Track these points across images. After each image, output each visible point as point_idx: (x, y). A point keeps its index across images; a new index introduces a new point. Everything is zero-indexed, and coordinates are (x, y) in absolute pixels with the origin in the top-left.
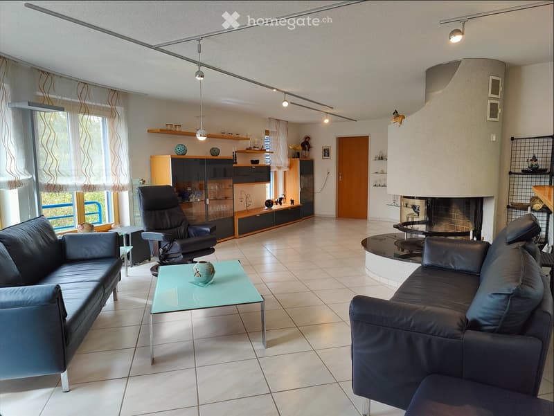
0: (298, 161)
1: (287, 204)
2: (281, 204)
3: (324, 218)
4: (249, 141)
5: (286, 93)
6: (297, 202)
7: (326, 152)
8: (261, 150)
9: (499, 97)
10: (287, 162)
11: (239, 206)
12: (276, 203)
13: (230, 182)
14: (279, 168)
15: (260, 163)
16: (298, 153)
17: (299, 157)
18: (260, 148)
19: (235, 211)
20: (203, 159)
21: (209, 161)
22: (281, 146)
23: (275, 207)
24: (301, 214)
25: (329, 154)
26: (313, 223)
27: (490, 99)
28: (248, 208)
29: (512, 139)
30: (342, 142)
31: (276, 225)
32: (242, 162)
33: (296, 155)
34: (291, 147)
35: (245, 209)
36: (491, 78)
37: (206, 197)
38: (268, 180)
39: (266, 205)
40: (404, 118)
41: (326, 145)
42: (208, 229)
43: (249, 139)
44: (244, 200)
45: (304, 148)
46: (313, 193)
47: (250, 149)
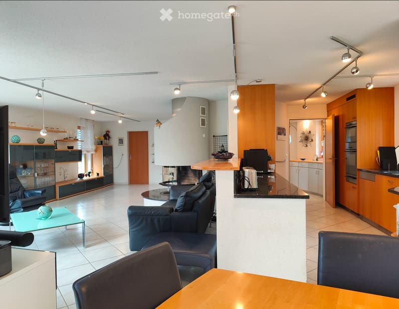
0: (101, 147)
1: (94, 176)
2: (89, 176)
3: (120, 185)
4: (66, 133)
5: (93, 105)
6: (102, 175)
7: (121, 141)
8: (75, 140)
9: (205, 116)
10: (94, 148)
11: (59, 178)
12: (86, 175)
13: (53, 161)
14: (88, 152)
15: (74, 148)
16: (102, 142)
17: (102, 144)
18: (74, 138)
19: (56, 181)
20: (33, 146)
21: (37, 147)
22: (89, 136)
23: (85, 178)
24: (104, 182)
25: (122, 142)
26: (112, 188)
27: (201, 117)
28: (66, 179)
29: (214, 136)
30: (131, 135)
31: (86, 190)
32: (60, 147)
33: (100, 143)
34: (96, 138)
35: (63, 180)
36: (201, 107)
37: (35, 172)
38: (80, 160)
39: (79, 177)
40: (161, 124)
41: (121, 137)
42: (40, 192)
43: (66, 132)
44: (62, 174)
45: (105, 138)
46: (113, 168)
47: (67, 138)
